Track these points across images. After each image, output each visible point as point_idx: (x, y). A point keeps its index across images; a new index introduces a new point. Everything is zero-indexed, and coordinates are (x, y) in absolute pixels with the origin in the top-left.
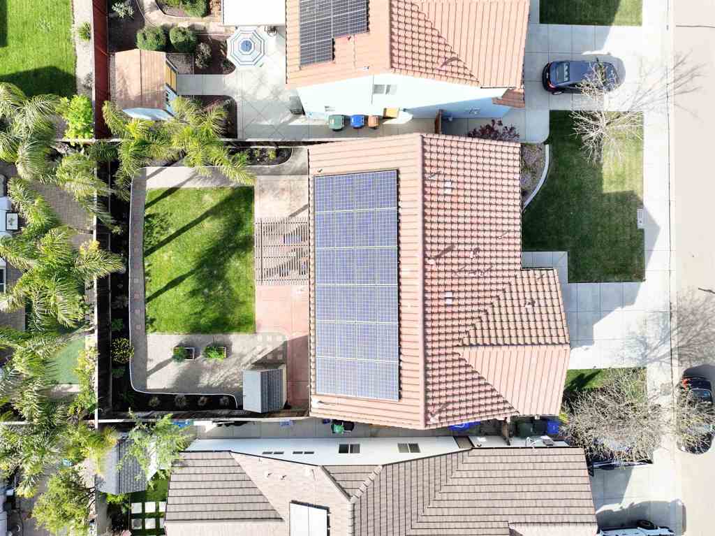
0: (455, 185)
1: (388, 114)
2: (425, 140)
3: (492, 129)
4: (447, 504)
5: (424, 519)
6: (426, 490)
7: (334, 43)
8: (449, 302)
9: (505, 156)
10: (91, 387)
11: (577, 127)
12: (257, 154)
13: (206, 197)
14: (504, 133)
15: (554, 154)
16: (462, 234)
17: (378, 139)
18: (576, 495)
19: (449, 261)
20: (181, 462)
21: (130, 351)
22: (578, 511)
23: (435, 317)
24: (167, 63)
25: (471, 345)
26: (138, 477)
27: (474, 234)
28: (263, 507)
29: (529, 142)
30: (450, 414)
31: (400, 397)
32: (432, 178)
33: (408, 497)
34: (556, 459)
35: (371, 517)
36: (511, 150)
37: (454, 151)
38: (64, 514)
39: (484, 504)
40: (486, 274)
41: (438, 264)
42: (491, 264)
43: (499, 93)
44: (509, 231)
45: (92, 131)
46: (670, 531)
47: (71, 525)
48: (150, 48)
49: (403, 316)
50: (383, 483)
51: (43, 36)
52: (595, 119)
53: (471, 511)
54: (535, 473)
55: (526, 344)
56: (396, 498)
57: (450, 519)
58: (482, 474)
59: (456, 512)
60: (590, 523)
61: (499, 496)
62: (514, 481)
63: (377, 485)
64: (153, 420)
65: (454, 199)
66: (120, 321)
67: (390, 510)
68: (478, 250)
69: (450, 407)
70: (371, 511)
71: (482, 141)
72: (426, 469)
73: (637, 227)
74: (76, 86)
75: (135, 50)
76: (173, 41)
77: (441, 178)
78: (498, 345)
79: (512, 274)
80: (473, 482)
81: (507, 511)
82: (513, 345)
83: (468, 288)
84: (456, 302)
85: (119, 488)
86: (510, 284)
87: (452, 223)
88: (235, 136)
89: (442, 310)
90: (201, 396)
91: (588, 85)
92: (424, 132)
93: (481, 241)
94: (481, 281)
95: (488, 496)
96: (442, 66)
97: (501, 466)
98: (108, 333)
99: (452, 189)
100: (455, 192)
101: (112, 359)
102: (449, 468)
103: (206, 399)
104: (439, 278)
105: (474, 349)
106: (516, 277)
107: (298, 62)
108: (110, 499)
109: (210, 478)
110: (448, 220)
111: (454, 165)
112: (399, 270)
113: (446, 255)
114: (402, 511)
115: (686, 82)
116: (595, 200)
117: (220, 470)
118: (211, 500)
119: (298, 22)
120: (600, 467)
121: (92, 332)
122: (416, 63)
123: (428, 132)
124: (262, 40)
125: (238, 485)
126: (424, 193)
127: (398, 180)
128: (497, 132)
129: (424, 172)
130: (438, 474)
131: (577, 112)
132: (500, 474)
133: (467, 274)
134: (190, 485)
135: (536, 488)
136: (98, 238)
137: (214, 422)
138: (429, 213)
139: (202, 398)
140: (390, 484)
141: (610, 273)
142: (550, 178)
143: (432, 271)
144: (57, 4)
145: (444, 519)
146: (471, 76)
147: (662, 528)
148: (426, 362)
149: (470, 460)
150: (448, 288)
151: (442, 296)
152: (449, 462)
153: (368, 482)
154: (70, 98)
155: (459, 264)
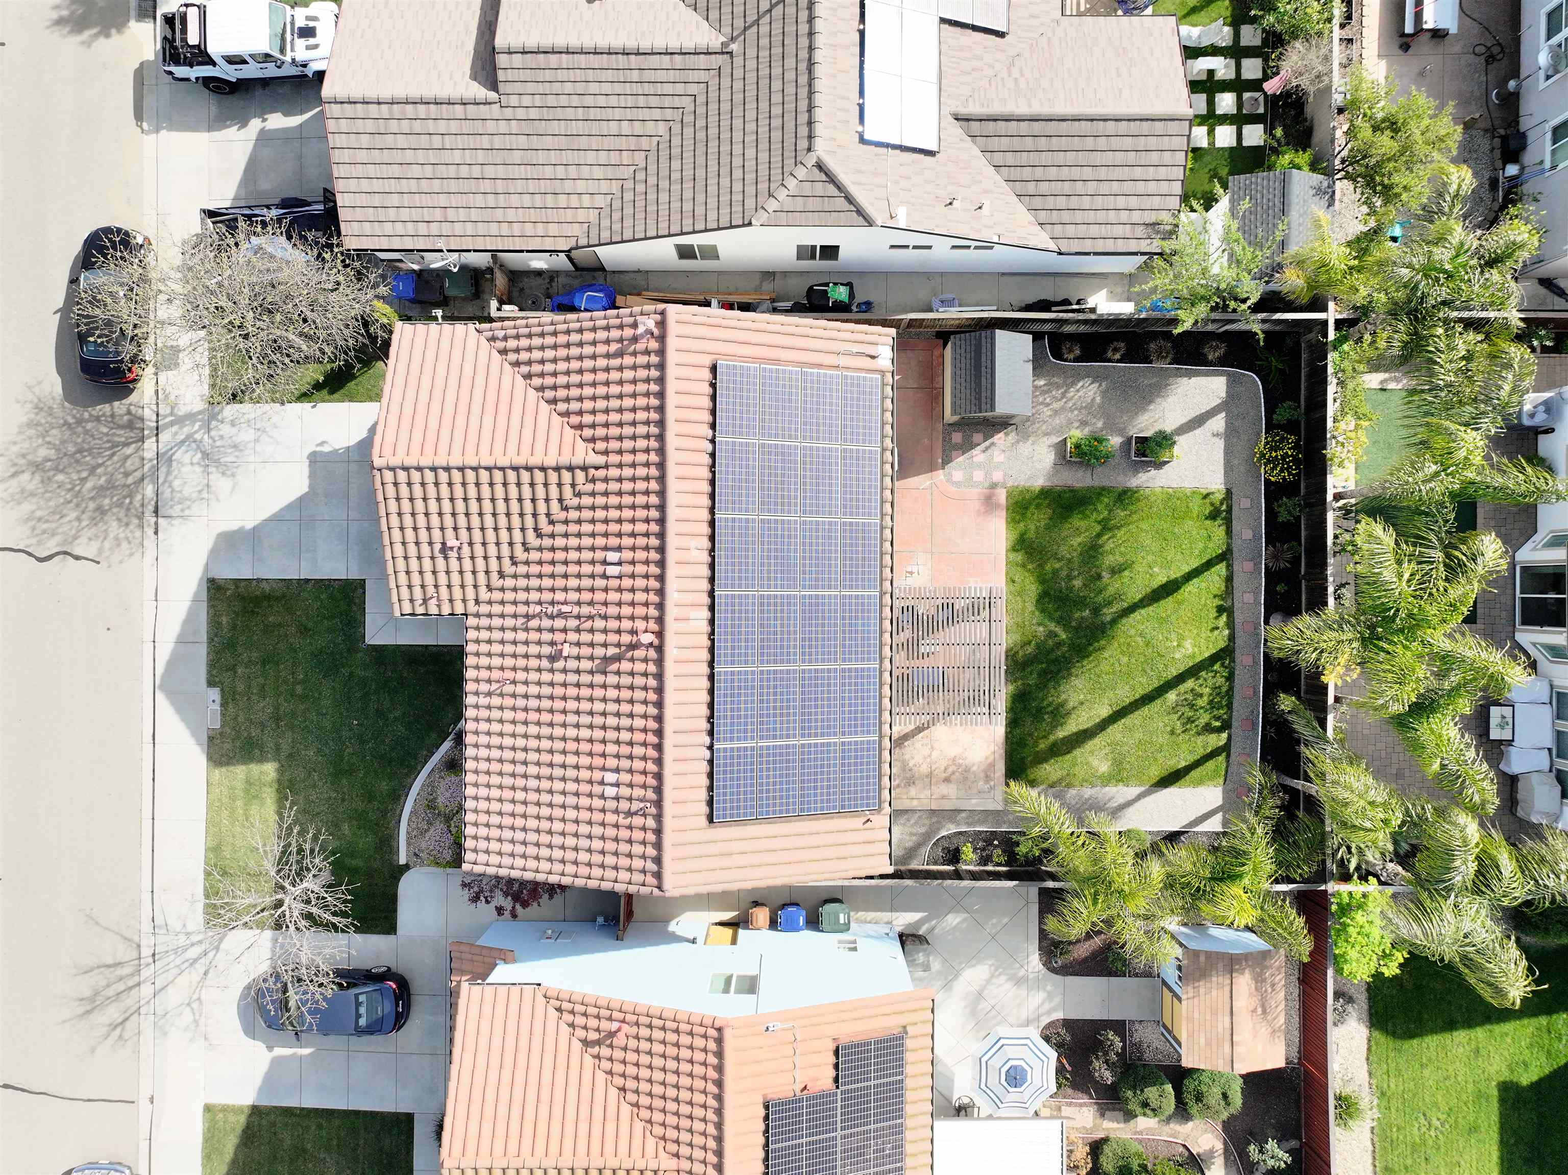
0: (597, 789)
1: (729, 932)
2: (654, 882)
3: (516, 898)
4: (622, 143)
5: (669, 114)
6: (664, 173)
7: (836, 1080)
8: (613, 556)
9: (494, 846)
10: (1341, 383)
11: (345, 901)
12: (998, 854)
13: (1104, 768)
14: (491, 891)
15: (390, 846)
16: (585, 692)
17: (749, 885)
18: (362, 156)
19: (613, 638)
20: (1158, 232)
21: (1263, 455)
22: (360, 125)
23: (641, 527)
24: (1180, 1045)
25: (571, 469)
26: (1246, 205)
27: (559, 691)
28: (994, 143)
29: (440, 870)
30: (615, 334)
31: (714, 369)
32: (642, 805)
33: (701, 160)
34: (399, 228)
35: (776, 122)
36: (482, 858)
37: (597, 858)
38: (1396, 131)
39: (548, 142)
40: (538, 609)
41: (633, 632)
42: (527, 630)
43: (502, 973)
44: (489, 694)
45: (1334, 908)
46: (170, 73)
47: (1383, 109)
48: (1215, 1076)
49: (706, 530)
50: (750, 190)
51: (1435, 1104)
52: (309, 916)
53: (575, 128)
54: (443, 200)
55: (461, 469)
56: (725, 159)
57: (618, 114)
58: (550, 200)
59: (605, 128)
60: (336, 102)
61: (517, 156)
62: (486, 186)
63: (763, 186)
64: (1214, 316)
65: (598, 761)
66: (1283, 517)
67: (738, 136)
68: (552, 658)
69: (614, 347)
70: (776, 135)
71: (541, 877)
72: (664, 213)
73: (222, 690)
74: (1369, 999)
75: (1244, 1072)
76: (1169, 1087)
77: (624, 805)
78: (516, 469)
79: (484, 609)
80: (568, 186)
81: (503, 127)
82: (486, 468)
83: (573, 582)
84: (599, 555)
85: (1285, 182)
86: (489, 588)
87: (604, 714)
88: (1043, 892)
89: (627, 541)
90: (1118, 361)
91: (321, 985)
92: (658, 897)
93: (546, 677)
94: (547, 596)
95: (541, 157)
96: (619, 1030)
97: (511, 215)
98: (1308, 494)
99: (602, 783)
100: (597, 775)
101: (1299, 440)
102: (617, 216)
103: (1110, 354)
104: (633, 604)
105: (565, 460)
106: (477, 602)
107: (909, 1043)
108: (1303, 158)
109: (1099, 202)
110: (612, 721)
111: (597, 830)
112: (712, 622)
113: (617, 650)
114: (713, 131)
115: (108, 986)
116: (306, 748)
117: (1079, 217)
118: (1098, 158)
119: (909, 1123)
120: (309, 204)
121: (1338, 497)
122: (671, 1037)
123: (650, 897)
124: (984, 1088)
125: (1044, 187)
126: (659, 776)
127: (710, 803)
128: (506, 894)
129: (659, 817)
130: (640, 204)
131: (343, 931)
132: (515, 200)
133: (576, 610)
134: (1140, 187)
135: (442, 171)
136: (1325, 688)
137: (1093, 310)
138: (650, 735)
139: (1117, 356)
140: (738, 187)
141: (277, 599)
142: (398, 796)
143: (646, 618)
144: (1406, 1168)
145: (629, 114)
146: (559, 1010)
147: (188, 80)
148: (661, 438)
149: (576, 230)
150: (614, 583)
151: (628, 569)
152: (617, 227)
153: (782, 194)
154: (1378, 976)
155: (592, 631)
